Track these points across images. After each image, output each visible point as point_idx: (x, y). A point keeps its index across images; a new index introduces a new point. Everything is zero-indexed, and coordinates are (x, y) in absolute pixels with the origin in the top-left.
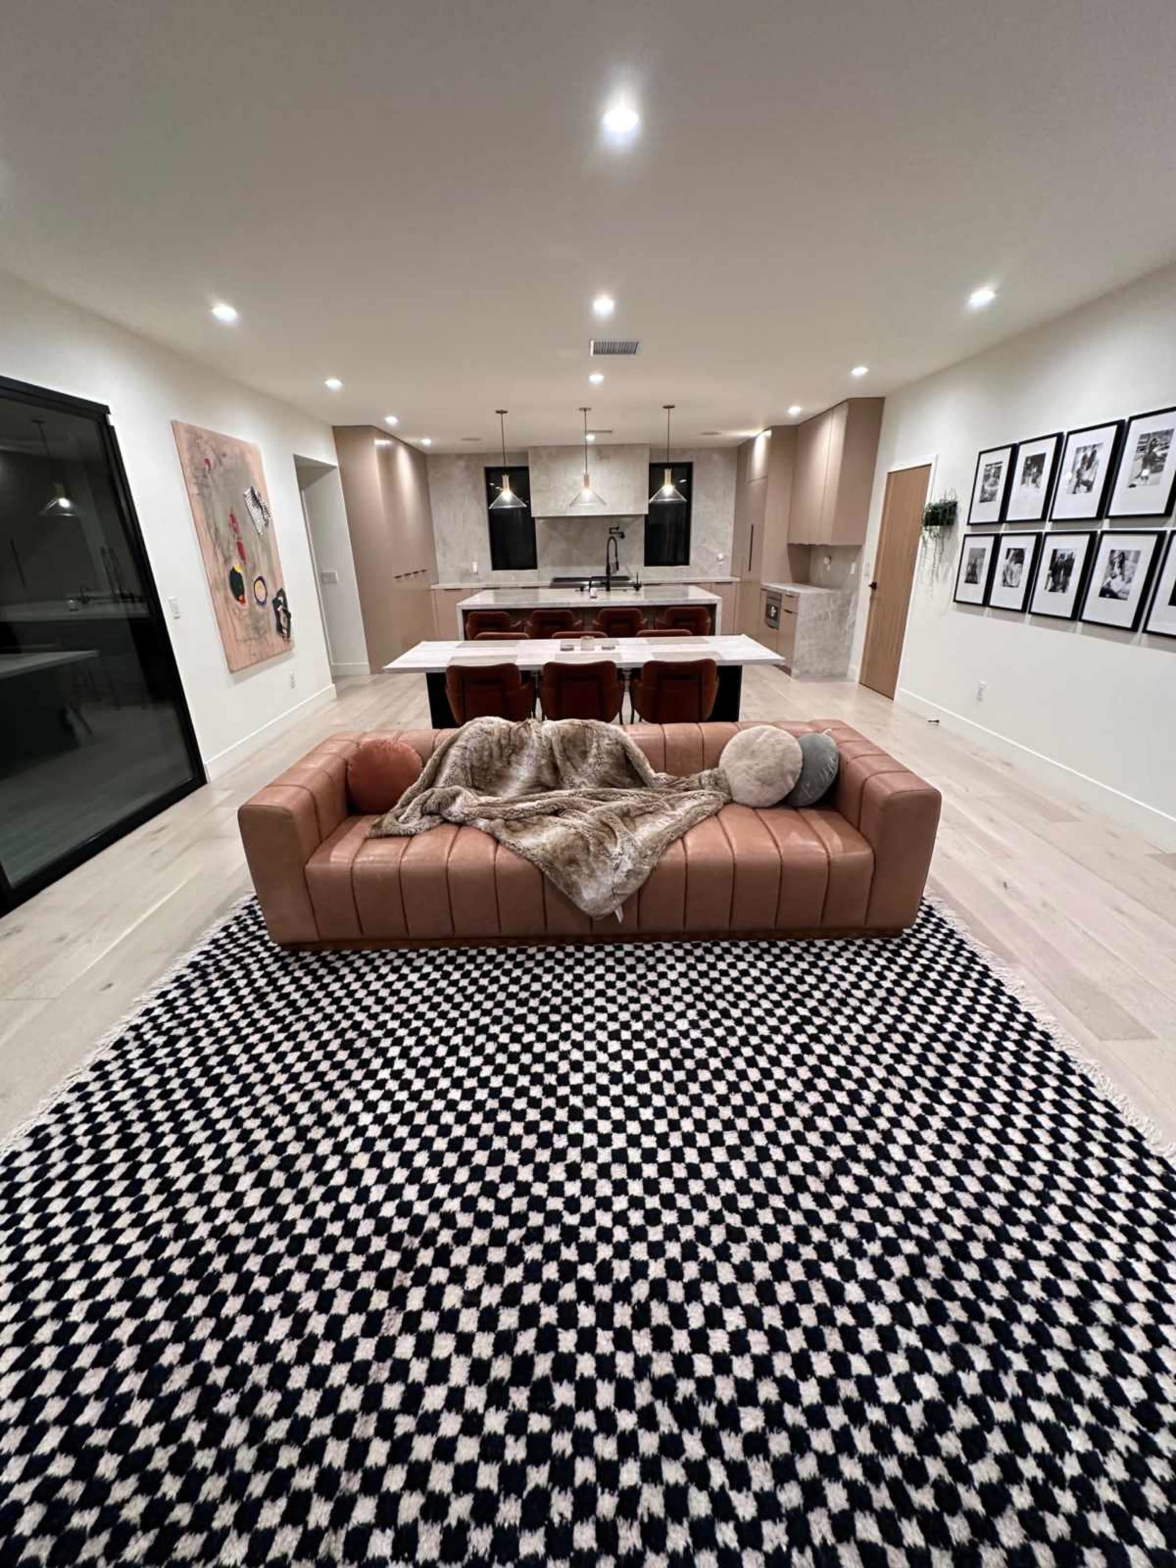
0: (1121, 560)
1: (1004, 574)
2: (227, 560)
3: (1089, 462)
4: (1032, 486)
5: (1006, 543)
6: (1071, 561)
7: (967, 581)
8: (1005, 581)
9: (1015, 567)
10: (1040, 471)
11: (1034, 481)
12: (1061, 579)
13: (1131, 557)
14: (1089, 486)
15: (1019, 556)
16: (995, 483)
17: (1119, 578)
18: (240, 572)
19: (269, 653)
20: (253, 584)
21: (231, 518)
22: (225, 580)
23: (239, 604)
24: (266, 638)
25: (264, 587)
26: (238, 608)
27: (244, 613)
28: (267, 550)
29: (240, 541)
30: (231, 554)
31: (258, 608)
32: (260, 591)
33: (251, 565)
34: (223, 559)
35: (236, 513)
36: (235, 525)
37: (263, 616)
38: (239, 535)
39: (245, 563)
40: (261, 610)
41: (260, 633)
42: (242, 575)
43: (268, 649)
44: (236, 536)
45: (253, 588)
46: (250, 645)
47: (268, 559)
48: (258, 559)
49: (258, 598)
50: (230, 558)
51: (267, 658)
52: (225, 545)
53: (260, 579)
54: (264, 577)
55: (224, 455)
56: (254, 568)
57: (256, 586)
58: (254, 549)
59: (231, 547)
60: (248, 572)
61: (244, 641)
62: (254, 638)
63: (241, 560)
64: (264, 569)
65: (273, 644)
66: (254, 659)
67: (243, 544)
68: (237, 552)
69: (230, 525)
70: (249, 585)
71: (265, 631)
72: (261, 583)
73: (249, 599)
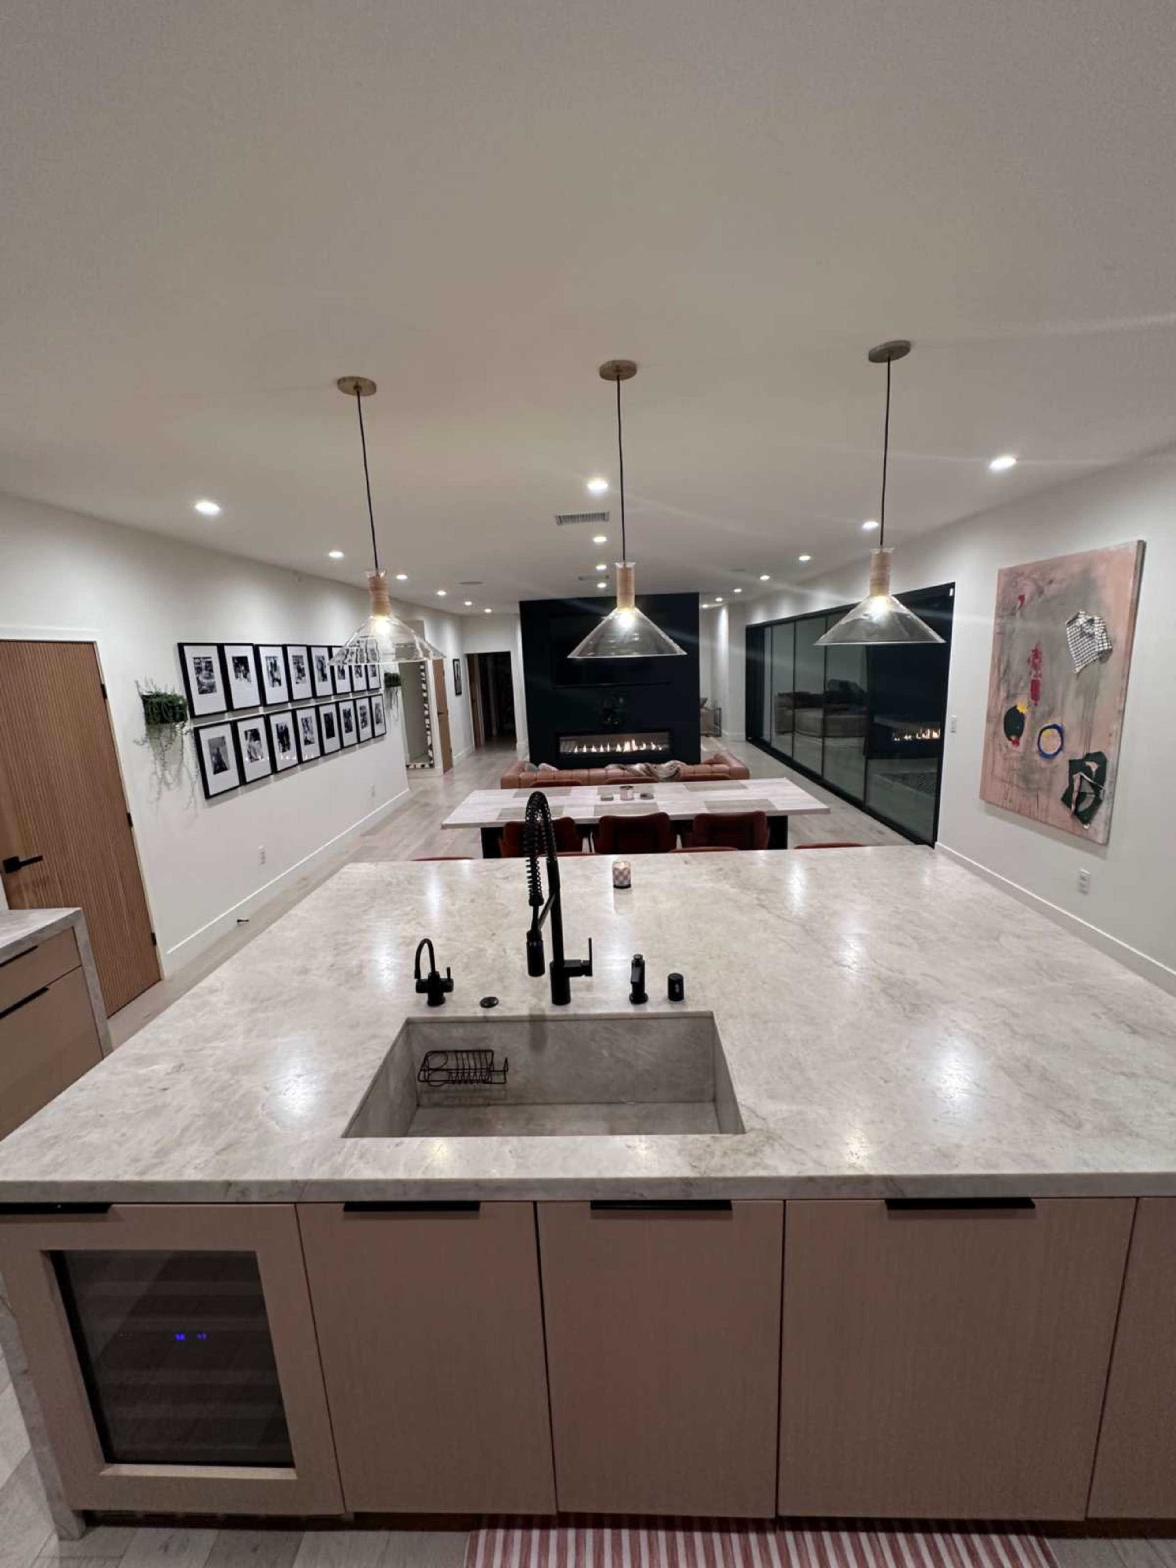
0: (306, 722)
1: (249, 753)
2: (1010, 697)
3: (274, 666)
4: (244, 681)
5: (243, 727)
6: (286, 730)
7: (216, 772)
8: (251, 757)
9: (255, 744)
10: (247, 669)
11: (245, 676)
12: (286, 742)
13: (309, 720)
14: (279, 681)
15: (255, 735)
16: (210, 676)
17: (308, 733)
18: (1024, 712)
19: (1036, 815)
20: (1040, 730)
21: (1034, 653)
22: (1000, 714)
23: (1010, 744)
24: (1038, 797)
25: (1059, 738)
26: (1007, 747)
27: (1014, 755)
28: (1089, 693)
29: (1039, 679)
30: (1019, 691)
31: (1037, 758)
32: (1051, 741)
33: (1047, 708)
34: (1005, 695)
35: (1044, 649)
36: (1037, 661)
37: (1043, 770)
38: (1039, 672)
39: (1036, 704)
40: (1042, 763)
41: (1030, 786)
42: (1026, 715)
43: (1036, 810)
44: (1034, 673)
45: (1038, 733)
46: (1008, 789)
47: (1084, 707)
48: (1063, 704)
49: (1042, 748)
50: (1015, 696)
51: (1029, 817)
52: (1013, 682)
53: (1055, 727)
54: (1066, 729)
55: (1051, 582)
56: (1050, 713)
57: (1045, 733)
58: (1060, 688)
59: (1022, 684)
60: (1038, 715)
61: (1003, 780)
62: (1018, 786)
63: (1030, 699)
64: (1069, 718)
65: (1047, 810)
66: (1008, 804)
67: (1041, 681)
68: (1028, 691)
69: (1029, 661)
70: (1033, 729)
71: (1038, 789)
72: (1056, 731)
73: (1028, 743)
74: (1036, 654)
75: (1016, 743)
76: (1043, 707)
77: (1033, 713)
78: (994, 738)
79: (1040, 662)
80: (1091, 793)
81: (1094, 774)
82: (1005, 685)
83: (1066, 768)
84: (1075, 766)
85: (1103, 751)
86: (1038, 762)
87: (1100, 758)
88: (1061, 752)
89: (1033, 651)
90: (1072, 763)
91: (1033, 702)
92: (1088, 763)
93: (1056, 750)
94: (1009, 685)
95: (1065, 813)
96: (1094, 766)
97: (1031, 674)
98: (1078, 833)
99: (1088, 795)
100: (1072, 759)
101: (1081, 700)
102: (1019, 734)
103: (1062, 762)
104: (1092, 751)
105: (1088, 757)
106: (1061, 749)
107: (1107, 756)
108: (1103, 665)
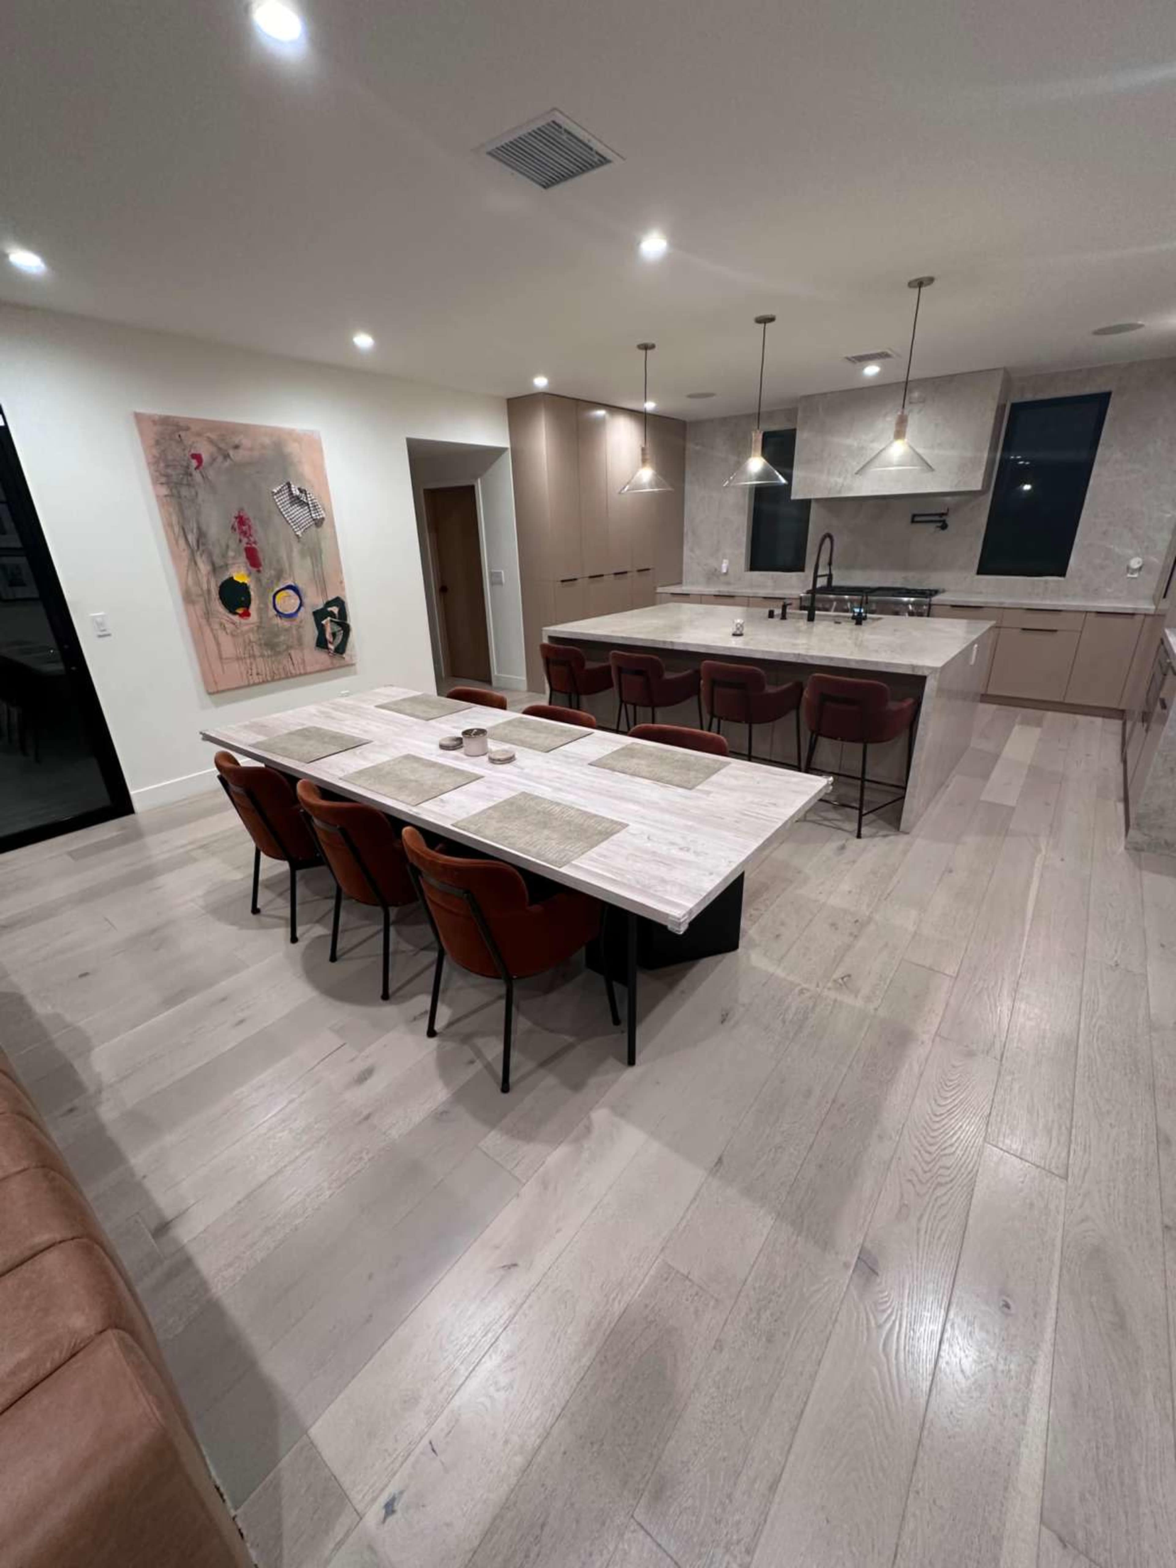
2: (217, 568)
18: (246, 582)
19: (293, 672)
20: (272, 594)
21: (238, 520)
22: (209, 591)
23: (236, 618)
24: (290, 655)
25: (296, 597)
26: (234, 623)
27: (245, 628)
28: (314, 553)
29: (254, 545)
30: (230, 562)
31: (278, 621)
32: (287, 602)
33: (273, 572)
34: (209, 568)
35: (249, 514)
36: (244, 528)
37: (287, 630)
38: (252, 539)
39: (259, 571)
40: (285, 623)
41: (278, 649)
42: (248, 584)
43: (291, 667)
44: (245, 540)
45: (271, 598)
46: (251, 664)
47: (313, 564)
48: (290, 565)
49: (281, 610)
50: (226, 566)
51: (287, 677)
52: (216, 552)
53: (289, 587)
54: (300, 585)
55: (236, 447)
56: (279, 576)
57: (278, 597)
58: (283, 554)
59: (231, 554)
60: (264, 581)
61: (238, 659)
62: (262, 656)
63: (250, 568)
64: (301, 576)
65: (303, 661)
66: (256, 679)
67: (258, 549)
68: (243, 558)
69: (233, 528)
70: (262, 596)
71: (289, 647)
72: (291, 592)
73: (261, 611)
74: (241, 520)
75: (246, 614)
76: (268, 573)
77: (258, 580)
78: (208, 620)
79: (250, 527)
80: (339, 631)
81: (337, 615)
82: (204, 557)
83: (311, 620)
84: (319, 615)
85: (340, 596)
86: (280, 625)
87: (339, 602)
88: (302, 609)
89: (236, 518)
90: (315, 614)
91: (254, 570)
92: (329, 609)
93: (297, 608)
94: (210, 555)
95: (322, 657)
96: (335, 610)
97: (240, 541)
98: (338, 665)
99: (337, 634)
100: (314, 610)
101: (308, 562)
102: (247, 604)
103: (306, 617)
104: (330, 599)
105: (329, 604)
106: (301, 605)
107: (342, 598)
108: (319, 530)
